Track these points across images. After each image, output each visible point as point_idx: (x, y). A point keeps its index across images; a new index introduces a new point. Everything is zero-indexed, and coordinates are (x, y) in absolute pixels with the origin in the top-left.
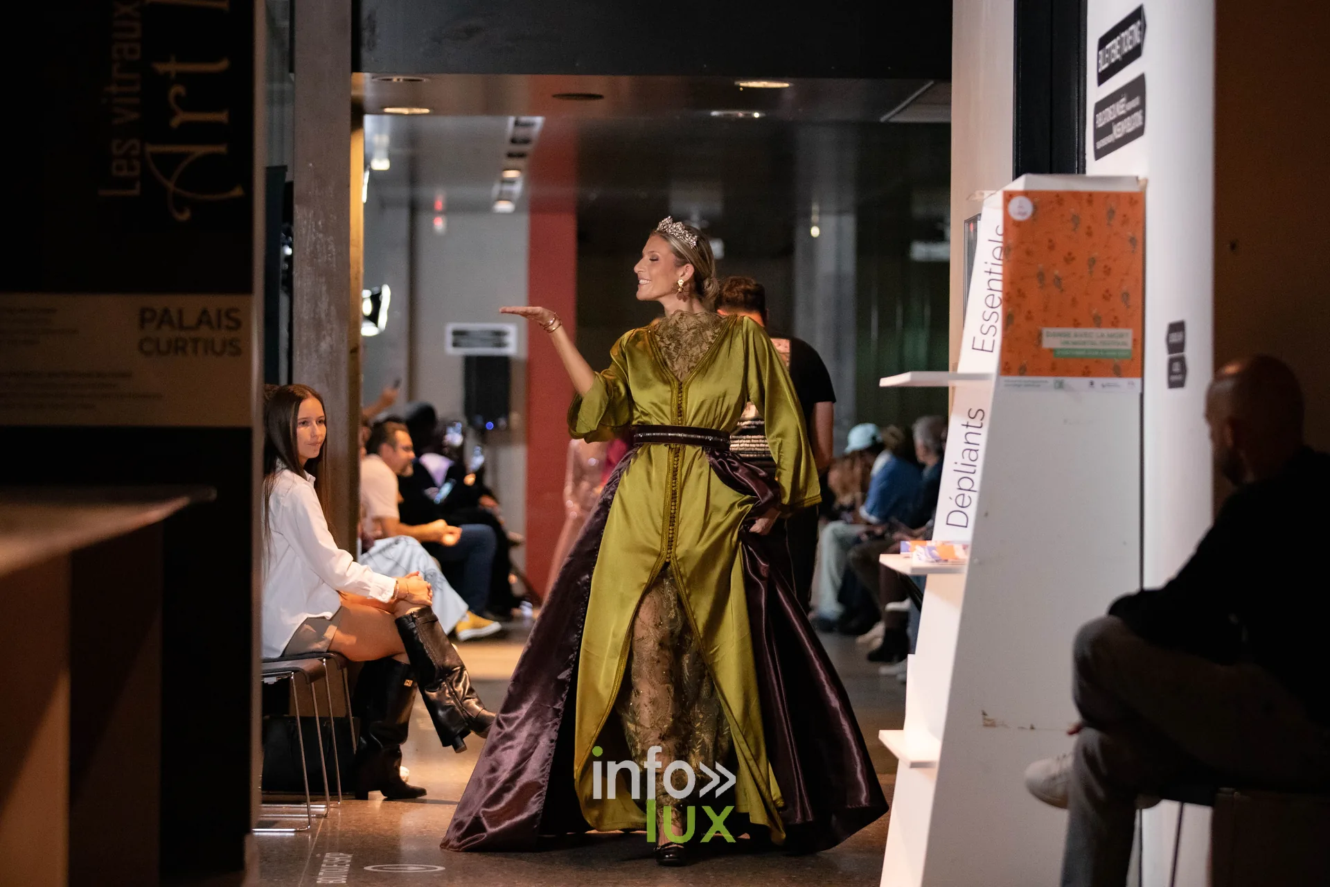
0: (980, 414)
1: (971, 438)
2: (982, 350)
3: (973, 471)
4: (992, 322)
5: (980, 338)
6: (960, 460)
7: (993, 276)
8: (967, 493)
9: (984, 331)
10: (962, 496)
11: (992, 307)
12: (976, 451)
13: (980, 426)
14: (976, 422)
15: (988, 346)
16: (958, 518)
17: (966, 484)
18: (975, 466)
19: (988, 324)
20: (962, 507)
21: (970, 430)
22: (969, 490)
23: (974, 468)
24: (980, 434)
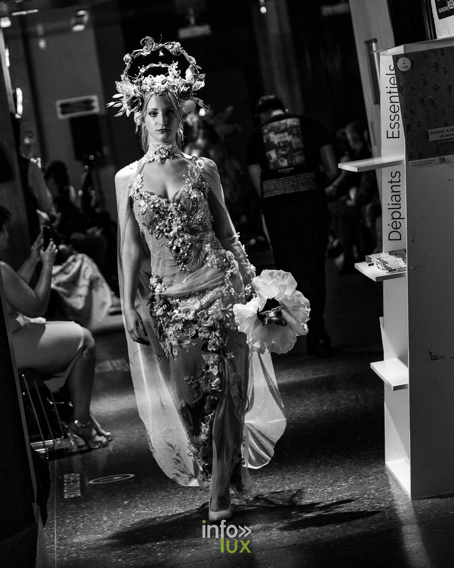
0: (398, 174)
1: (395, 189)
2: (393, 137)
3: (399, 207)
4: (396, 120)
5: (390, 131)
6: (391, 202)
7: (392, 94)
8: (398, 220)
9: (392, 126)
10: (395, 223)
11: (395, 112)
12: (399, 195)
13: (398, 181)
14: (396, 179)
15: (396, 135)
16: (395, 236)
17: (396, 215)
18: (400, 204)
19: (393, 123)
20: (396, 229)
21: (393, 184)
22: (399, 218)
23: (400, 205)
24: (400, 186)
